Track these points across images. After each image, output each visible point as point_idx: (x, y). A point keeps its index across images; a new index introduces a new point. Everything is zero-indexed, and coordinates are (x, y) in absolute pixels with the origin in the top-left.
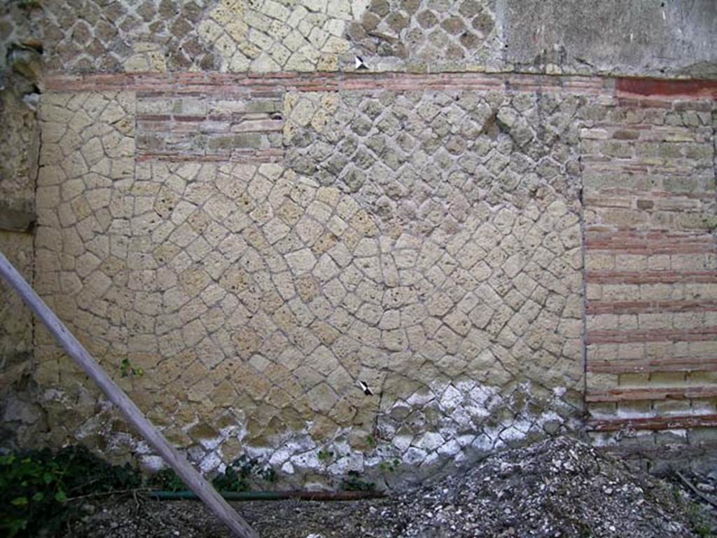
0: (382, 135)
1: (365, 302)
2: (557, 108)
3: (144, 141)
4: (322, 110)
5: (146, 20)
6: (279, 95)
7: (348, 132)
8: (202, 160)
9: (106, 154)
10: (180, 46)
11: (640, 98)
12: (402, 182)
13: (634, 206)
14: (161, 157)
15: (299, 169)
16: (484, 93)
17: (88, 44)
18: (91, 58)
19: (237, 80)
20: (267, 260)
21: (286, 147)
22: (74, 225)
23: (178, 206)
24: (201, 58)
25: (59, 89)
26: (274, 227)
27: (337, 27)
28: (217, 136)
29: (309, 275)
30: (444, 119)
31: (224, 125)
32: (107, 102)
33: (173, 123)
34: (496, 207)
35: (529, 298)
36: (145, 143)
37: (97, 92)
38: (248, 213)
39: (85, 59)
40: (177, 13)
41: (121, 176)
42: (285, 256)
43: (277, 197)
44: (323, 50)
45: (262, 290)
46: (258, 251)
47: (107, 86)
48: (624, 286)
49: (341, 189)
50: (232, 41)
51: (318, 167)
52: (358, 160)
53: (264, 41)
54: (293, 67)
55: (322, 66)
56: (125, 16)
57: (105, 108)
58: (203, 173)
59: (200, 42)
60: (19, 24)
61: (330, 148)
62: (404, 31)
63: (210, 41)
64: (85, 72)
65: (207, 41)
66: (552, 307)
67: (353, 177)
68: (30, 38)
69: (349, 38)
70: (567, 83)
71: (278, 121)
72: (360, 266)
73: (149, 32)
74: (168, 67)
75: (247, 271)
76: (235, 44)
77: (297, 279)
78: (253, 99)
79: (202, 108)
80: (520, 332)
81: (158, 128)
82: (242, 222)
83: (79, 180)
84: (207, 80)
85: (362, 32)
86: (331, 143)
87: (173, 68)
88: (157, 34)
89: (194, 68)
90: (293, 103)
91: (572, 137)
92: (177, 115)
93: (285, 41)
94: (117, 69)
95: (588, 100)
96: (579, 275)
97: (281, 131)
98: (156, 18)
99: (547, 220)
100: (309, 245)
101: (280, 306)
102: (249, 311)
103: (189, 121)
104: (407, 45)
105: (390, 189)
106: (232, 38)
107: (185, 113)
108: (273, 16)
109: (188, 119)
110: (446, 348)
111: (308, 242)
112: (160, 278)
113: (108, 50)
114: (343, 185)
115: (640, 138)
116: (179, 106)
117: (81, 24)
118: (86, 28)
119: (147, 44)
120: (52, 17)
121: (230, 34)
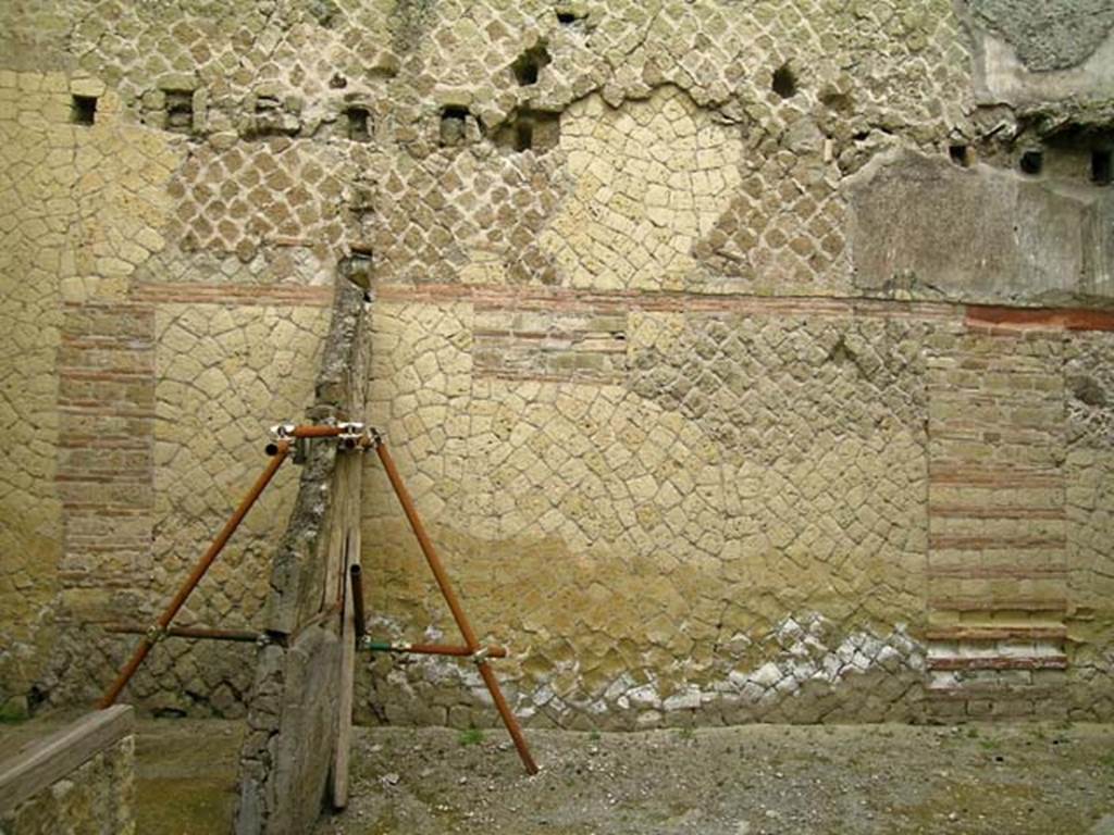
0: (727, 360)
1: (706, 531)
2: (905, 335)
3: (482, 357)
4: (667, 332)
5: (483, 227)
6: (623, 314)
7: (693, 356)
8: (542, 379)
10: (520, 257)
11: (990, 326)
12: (747, 409)
13: (981, 438)
14: (501, 375)
15: (643, 393)
16: (831, 319)
17: (421, 250)
18: (424, 265)
19: (578, 297)
20: (608, 486)
21: (628, 369)
22: (405, 443)
23: (517, 427)
24: (542, 271)
25: (392, 298)
26: (617, 452)
27: (684, 244)
28: (556, 355)
29: (650, 502)
30: (790, 345)
31: (565, 344)
32: (441, 314)
33: (512, 340)
34: (842, 437)
35: (871, 530)
36: (484, 359)
37: (432, 303)
38: (589, 436)
39: (418, 267)
40: (516, 221)
41: (457, 393)
42: (628, 482)
43: (620, 421)
44: (669, 268)
45: (603, 517)
46: (599, 476)
47: (442, 297)
48: (968, 520)
49: (685, 414)
50: (574, 254)
51: (662, 391)
52: (702, 386)
53: (609, 256)
54: (638, 285)
55: (668, 284)
56: (461, 222)
57: (441, 320)
58: (544, 392)
59: (541, 253)
60: (348, 227)
61: (674, 372)
62: (752, 251)
63: (552, 254)
64: (419, 280)
65: (549, 253)
66: (893, 540)
67: (697, 402)
68: (360, 243)
69: (695, 256)
70: (916, 309)
71: (621, 341)
72: (702, 494)
73: (487, 240)
74: (507, 279)
75: (587, 497)
76: (577, 258)
77: (639, 505)
78: (597, 318)
79: (543, 325)
80: (862, 564)
81: (496, 345)
82: (582, 445)
83: (412, 396)
84: (547, 294)
85: (709, 251)
86: (674, 366)
87: (513, 281)
88: (495, 244)
89: (535, 282)
90: (637, 323)
91: (918, 365)
92: (517, 330)
93: (629, 256)
94: (453, 277)
95: (937, 327)
96: (922, 508)
97: (625, 352)
98: (494, 227)
99: (892, 452)
100: (651, 471)
101: (621, 534)
102: (589, 538)
103: (529, 338)
104: (754, 265)
105: (735, 416)
107: (526, 330)
108: (618, 229)
109: (529, 336)
110: (786, 579)
111: (650, 468)
112: (497, 503)
113: (441, 258)
114: (686, 410)
115: (989, 368)
116: (518, 323)
117: (413, 228)
118: (418, 233)
119: (485, 253)
120: (384, 219)
121: (573, 248)
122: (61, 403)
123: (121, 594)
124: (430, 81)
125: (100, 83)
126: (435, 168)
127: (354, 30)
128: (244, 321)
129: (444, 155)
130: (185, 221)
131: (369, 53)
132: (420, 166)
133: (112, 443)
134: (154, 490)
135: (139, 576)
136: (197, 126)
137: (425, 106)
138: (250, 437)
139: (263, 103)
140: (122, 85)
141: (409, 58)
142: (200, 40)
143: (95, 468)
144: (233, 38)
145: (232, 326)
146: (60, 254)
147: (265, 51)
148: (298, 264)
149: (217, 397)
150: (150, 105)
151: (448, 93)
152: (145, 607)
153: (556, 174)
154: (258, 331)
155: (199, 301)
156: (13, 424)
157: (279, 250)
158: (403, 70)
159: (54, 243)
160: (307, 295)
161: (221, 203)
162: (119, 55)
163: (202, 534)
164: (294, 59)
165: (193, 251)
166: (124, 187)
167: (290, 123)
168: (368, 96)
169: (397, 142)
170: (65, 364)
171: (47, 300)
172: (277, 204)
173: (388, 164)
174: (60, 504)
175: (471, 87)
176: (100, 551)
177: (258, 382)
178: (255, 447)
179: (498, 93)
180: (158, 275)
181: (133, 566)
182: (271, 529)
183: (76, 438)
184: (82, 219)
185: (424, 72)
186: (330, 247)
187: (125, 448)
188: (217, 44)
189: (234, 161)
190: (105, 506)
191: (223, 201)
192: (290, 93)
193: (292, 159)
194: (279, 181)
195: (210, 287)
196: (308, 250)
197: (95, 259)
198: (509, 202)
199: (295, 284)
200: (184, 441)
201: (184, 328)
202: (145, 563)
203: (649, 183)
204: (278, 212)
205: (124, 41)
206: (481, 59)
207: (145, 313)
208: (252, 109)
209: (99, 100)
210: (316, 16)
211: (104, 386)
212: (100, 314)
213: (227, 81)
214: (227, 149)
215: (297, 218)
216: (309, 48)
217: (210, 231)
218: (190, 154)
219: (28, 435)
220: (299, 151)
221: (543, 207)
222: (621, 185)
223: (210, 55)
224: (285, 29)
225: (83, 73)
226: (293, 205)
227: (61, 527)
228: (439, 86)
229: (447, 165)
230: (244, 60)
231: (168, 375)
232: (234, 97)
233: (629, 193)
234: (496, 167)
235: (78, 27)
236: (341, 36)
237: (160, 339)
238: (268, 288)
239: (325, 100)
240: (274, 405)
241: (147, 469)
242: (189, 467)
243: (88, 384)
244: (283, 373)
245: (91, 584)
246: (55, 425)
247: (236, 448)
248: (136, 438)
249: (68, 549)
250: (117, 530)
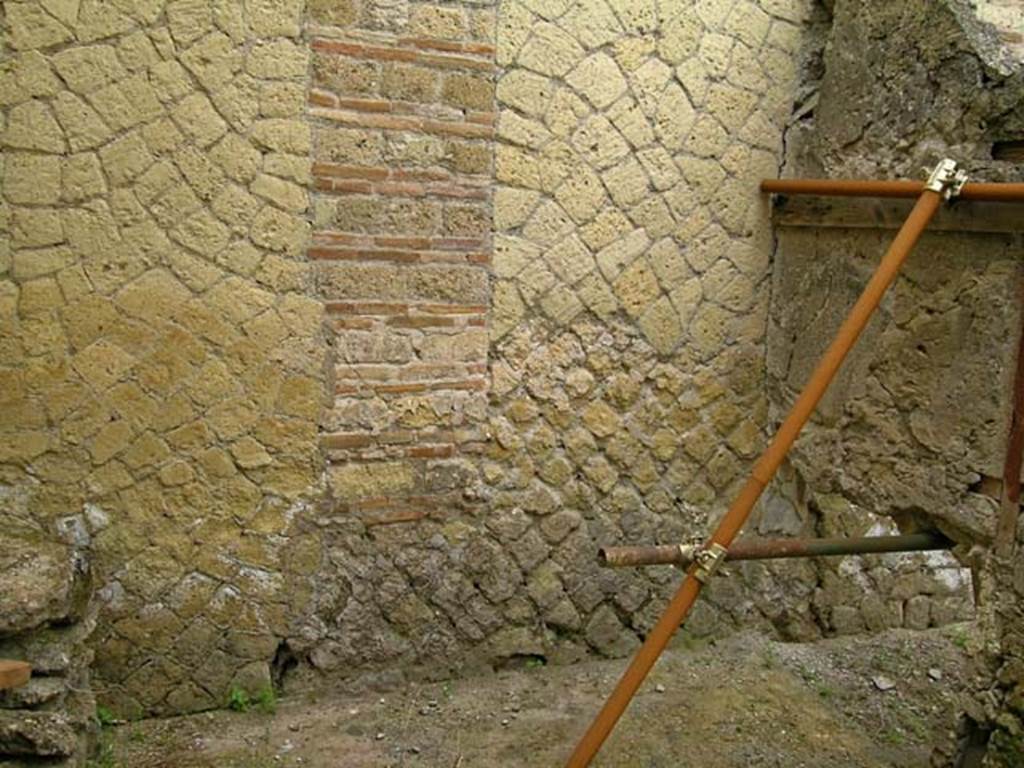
122: (314, 100)
123: (438, 467)
133: (416, 187)
134: (492, 277)
135: (467, 435)
138: (658, 185)
143: (386, 235)
149: (605, 109)
152: (479, 488)
156: (217, 142)
163: (573, 355)
170: (321, 23)
176: (398, 392)
177: (675, 87)
178: (666, 203)
181: (457, 419)
182: (684, 344)
183: (350, 173)
187: (441, 197)
190: (405, 307)
200: (549, 189)
202: (478, 412)
219: (249, 167)
227: (323, 349)
231: (520, 61)
240: (699, 130)
241: (481, 237)
242: (555, 236)
243: (369, 65)
244: (714, 73)
245: (382, 455)
246: (307, 146)
247: (635, 203)
248: (462, 180)
249: (338, 391)
250: (426, 353)
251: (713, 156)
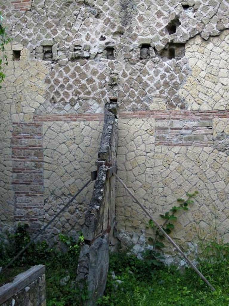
3: (158, 137)
4: (228, 126)
5: (157, 89)
6: (211, 119)
8: (181, 145)
9: (143, 142)
10: (172, 100)
14: (165, 144)
15: (219, 149)
17: (135, 98)
18: (136, 104)
19: (194, 113)
20: (207, 185)
21: (214, 140)
22: (131, 170)
23: (172, 163)
24: (180, 104)
25: (125, 117)
26: (210, 172)
28: (186, 136)
29: (223, 191)
31: (189, 131)
32: (144, 122)
33: (169, 131)
36: (159, 138)
37: (140, 118)
38: (199, 166)
39: (134, 105)
40: (170, 86)
41: (149, 151)
42: (214, 183)
43: (211, 159)
45: (205, 197)
46: (203, 181)
47: (143, 116)
50: (192, 98)
51: (227, 148)
53: (205, 98)
54: (217, 108)
55: (228, 108)
56: (149, 87)
57: (143, 124)
58: (182, 150)
59: (179, 98)
60: (108, 91)
63: (184, 98)
64: (134, 110)
65: (182, 97)
68: (113, 97)
71: (211, 130)
73: (159, 94)
74: (167, 108)
75: (199, 189)
76: (193, 99)
77: (219, 192)
78: (201, 121)
79: (181, 125)
81: (163, 133)
82: (197, 169)
83: (133, 153)
84: (182, 113)
87: (169, 109)
88: (162, 95)
89: (177, 109)
90: (217, 123)
92: (171, 127)
93: (213, 97)
94: (147, 108)
97: (212, 134)
98: (162, 88)
100: (223, 179)
101: (212, 203)
102: (200, 204)
103: (176, 130)
106: (192, 96)
107: (174, 127)
108: (208, 87)
109: (176, 129)
111: (223, 178)
112: (165, 192)
113: (143, 101)
116: (171, 124)
117: (132, 90)
118: (134, 92)
119: (158, 99)
120: (121, 88)
121: (191, 95)
122: (13, 157)
123: (35, 223)
124: (136, 36)
125: (21, 45)
126: (139, 68)
127: (108, 18)
128: (73, 127)
129: (142, 63)
130: (51, 92)
131: (113, 26)
132: (133, 67)
134: (44, 187)
135: (40, 217)
136: (54, 58)
137: (134, 45)
138: (76, 168)
139: (77, 48)
140: (29, 45)
141: (128, 27)
142: (54, 27)
143: (25, 180)
144: (65, 25)
145: (69, 129)
146: (11, 106)
147: (77, 29)
148: (90, 105)
149: (64, 154)
150: (38, 51)
151: (142, 39)
153: (184, 67)
154: (78, 130)
155: (57, 121)
157: (84, 101)
158: (125, 32)
159: (9, 102)
160: (94, 117)
161: (63, 85)
162: (27, 35)
163: (61, 202)
164: (86, 31)
165: (55, 103)
166: (31, 81)
167: (86, 54)
168: (114, 43)
169: (125, 59)
170: (13, 144)
171: (7, 122)
172: (83, 84)
173: (122, 67)
174: (14, 192)
175: (151, 36)
176: (27, 208)
177: (79, 149)
178: (78, 172)
179: (161, 38)
180: (43, 112)
181: (38, 214)
182: (84, 201)
183: (18, 169)
184: (18, 93)
185: (134, 32)
186: (102, 99)
187: (34, 173)
188: (60, 28)
189: (67, 70)
190: (28, 193)
191: (64, 84)
192: (85, 44)
193: (87, 68)
194: (83, 76)
195: (61, 115)
196: (94, 101)
197: (22, 107)
198: (167, 79)
199: (90, 113)
200: (54, 170)
201: (52, 130)
202: (42, 213)
203: (220, 68)
204: (83, 87)
205: (29, 30)
206: (154, 25)
207: (39, 125)
208: (73, 50)
209: (21, 51)
210: (94, 14)
211: (26, 151)
212: (24, 126)
213: (63, 41)
214: (65, 66)
215: (90, 89)
216: (92, 26)
217: (60, 95)
218: (52, 68)
219: (3, 169)
220: (90, 64)
221: (180, 80)
222: (209, 70)
223: (57, 32)
224: (83, 20)
225: (16, 42)
226: (88, 84)
227: (14, 200)
228: (139, 37)
229: (144, 66)
230: (69, 33)
231: (47, 147)
232: (66, 46)
233: (213, 73)
234: (161, 66)
235: (14, 27)
236: (103, 21)
237: (45, 134)
238: (80, 115)
239: (98, 45)
240: (84, 157)
241: (42, 180)
242: (56, 179)
243: (21, 151)
244: (87, 145)
245: (24, 220)
246: (11, 165)
247: (72, 172)
248: (38, 169)
249: (17, 207)
250: (32, 201)
251: (88, 162)
